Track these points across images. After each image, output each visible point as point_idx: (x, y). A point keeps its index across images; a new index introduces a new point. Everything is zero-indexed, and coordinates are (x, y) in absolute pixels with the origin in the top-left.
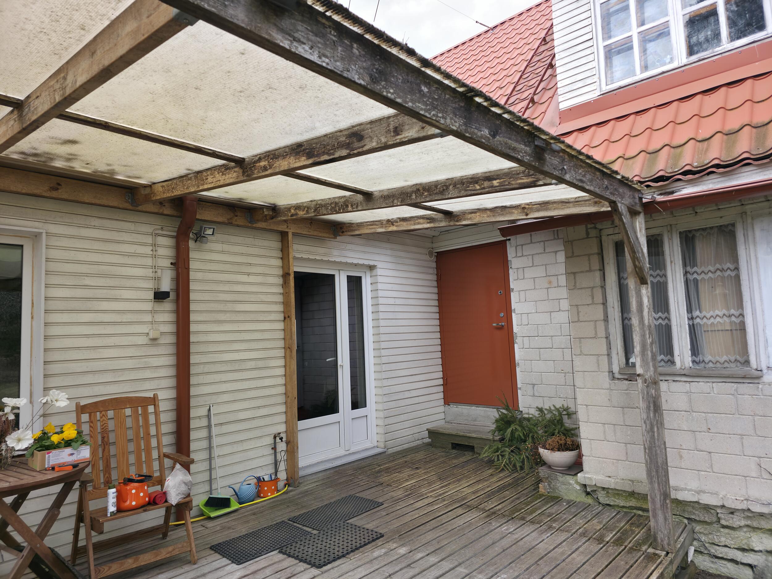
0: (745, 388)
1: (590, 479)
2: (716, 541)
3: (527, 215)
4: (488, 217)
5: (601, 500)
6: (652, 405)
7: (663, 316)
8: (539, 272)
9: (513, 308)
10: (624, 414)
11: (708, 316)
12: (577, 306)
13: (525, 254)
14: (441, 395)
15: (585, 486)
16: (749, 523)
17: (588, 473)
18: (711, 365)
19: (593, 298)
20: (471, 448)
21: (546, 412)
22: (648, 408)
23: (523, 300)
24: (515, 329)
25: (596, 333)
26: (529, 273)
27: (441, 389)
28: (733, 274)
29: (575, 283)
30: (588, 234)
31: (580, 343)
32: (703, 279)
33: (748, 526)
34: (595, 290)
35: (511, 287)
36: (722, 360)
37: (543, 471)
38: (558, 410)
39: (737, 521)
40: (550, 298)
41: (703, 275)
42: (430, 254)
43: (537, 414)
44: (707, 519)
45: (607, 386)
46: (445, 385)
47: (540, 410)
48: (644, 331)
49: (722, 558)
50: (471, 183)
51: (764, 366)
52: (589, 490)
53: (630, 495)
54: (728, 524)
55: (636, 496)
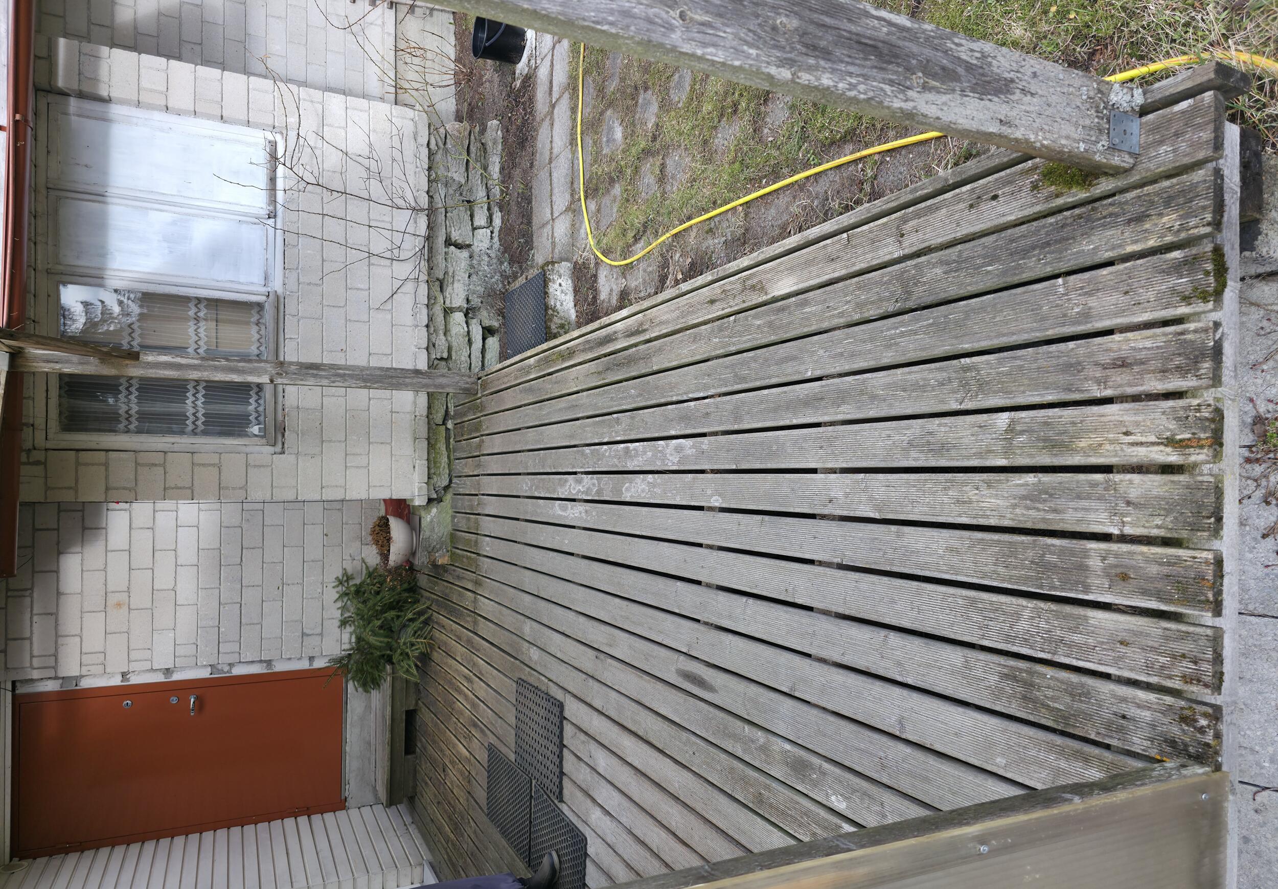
1: (420, 489)
5: (446, 483)
6: (311, 371)
9: (161, 679)
10: (330, 441)
12: (165, 489)
14: (329, 816)
15: (430, 500)
16: (441, 333)
17: (413, 493)
19: (156, 465)
20: (411, 716)
21: (346, 614)
22: (315, 376)
24: (204, 674)
25: (213, 465)
26: (94, 642)
27: (316, 818)
29: (125, 488)
30: (37, 463)
31: (227, 488)
33: (445, 334)
34: (140, 461)
35: (117, 682)
36: (256, 337)
37: (420, 560)
38: (342, 595)
39: (441, 341)
40: (149, 605)
45: (292, 458)
46: (309, 812)
51: (264, 290)
52: (435, 496)
53: (434, 449)
54: (446, 351)
55: (433, 442)
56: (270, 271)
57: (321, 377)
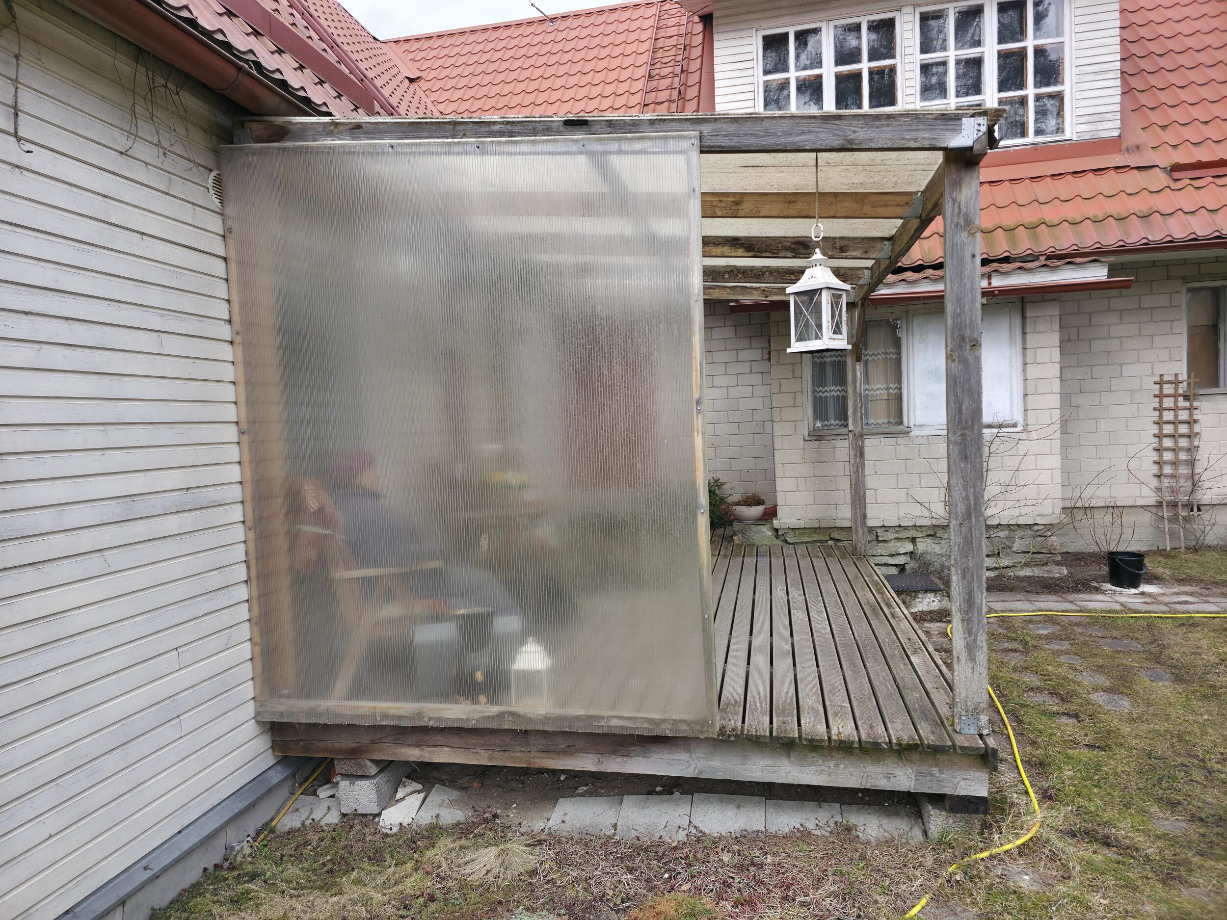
0: (901, 441)
1: (785, 523)
2: (875, 553)
5: (789, 540)
6: (858, 453)
10: (814, 468)
11: (875, 387)
12: (779, 379)
15: (777, 530)
16: (896, 536)
17: (781, 518)
18: (872, 426)
19: (794, 373)
22: (856, 455)
25: (796, 403)
28: (894, 357)
29: (779, 359)
32: (873, 359)
33: (896, 538)
34: (796, 365)
36: (880, 422)
37: (737, 526)
39: (890, 536)
41: (873, 356)
44: (869, 539)
45: (802, 446)
51: (912, 425)
52: (780, 533)
53: (813, 533)
54: (883, 539)
55: (818, 531)
56: (925, 428)
57: (855, 459)
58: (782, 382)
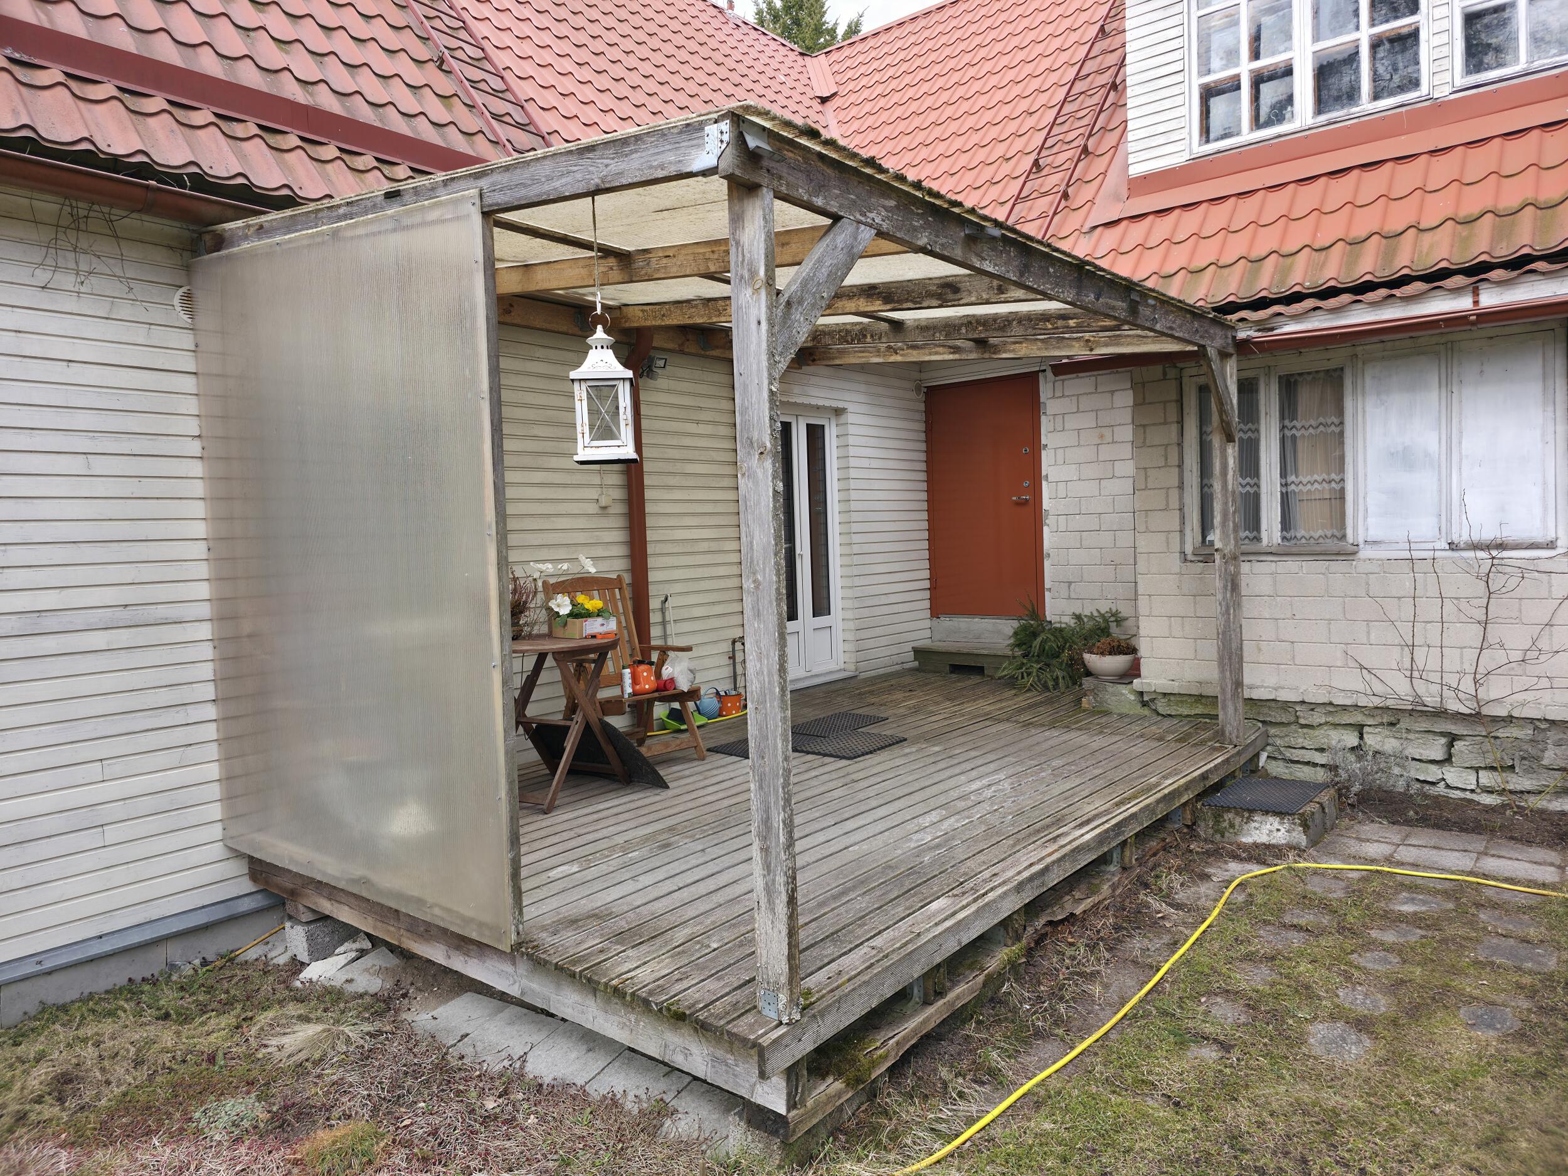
0: (1338, 566)
1: (1149, 684)
2: (1293, 743)
3: (1091, 350)
4: (1039, 349)
5: (1161, 710)
7: (1252, 482)
8: (1088, 421)
9: (1044, 473)
10: (1195, 603)
11: (1305, 481)
12: (1145, 469)
13: (1066, 394)
14: (927, 604)
15: (1141, 693)
16: (1328, 719)
17: (1146, 678)
18: (1303, 541)
19: (1166, 459)
20: (979, 670)
21: (1086, 620)
23: (1060, 461)
24: (1046, 504)
25: (1167, 504)
26: (1072, 422)
27: (927, 594)
28: (1337, 430)
29: (1145, 439)
30: (1165, 374)
31: (1146, 516)
32: (1303, 436)
33: (1326, 723)
34: (1169, 448)
35: (1043, 442)
36: (1316, 535)
37: (1087, 682)
38: (1102, 616)
39: (1317, 718)
40: (1101, 459)
41: (1303, 431)
42: (918, 389)
43: (1072, 622)
44: (1284, 720)
45: (1177, 571)
46: (932, 589)
47: (1078, 617)
48: (1227, 498)
49: (1298, 762)
50: (1040, 320)
51: (1361, 541)
52: (1146, 698)
53: (1196, 701)
54: (1306, 722)
55: (1203, 701)
56: (1383, 546)
58: (1150, 472)
